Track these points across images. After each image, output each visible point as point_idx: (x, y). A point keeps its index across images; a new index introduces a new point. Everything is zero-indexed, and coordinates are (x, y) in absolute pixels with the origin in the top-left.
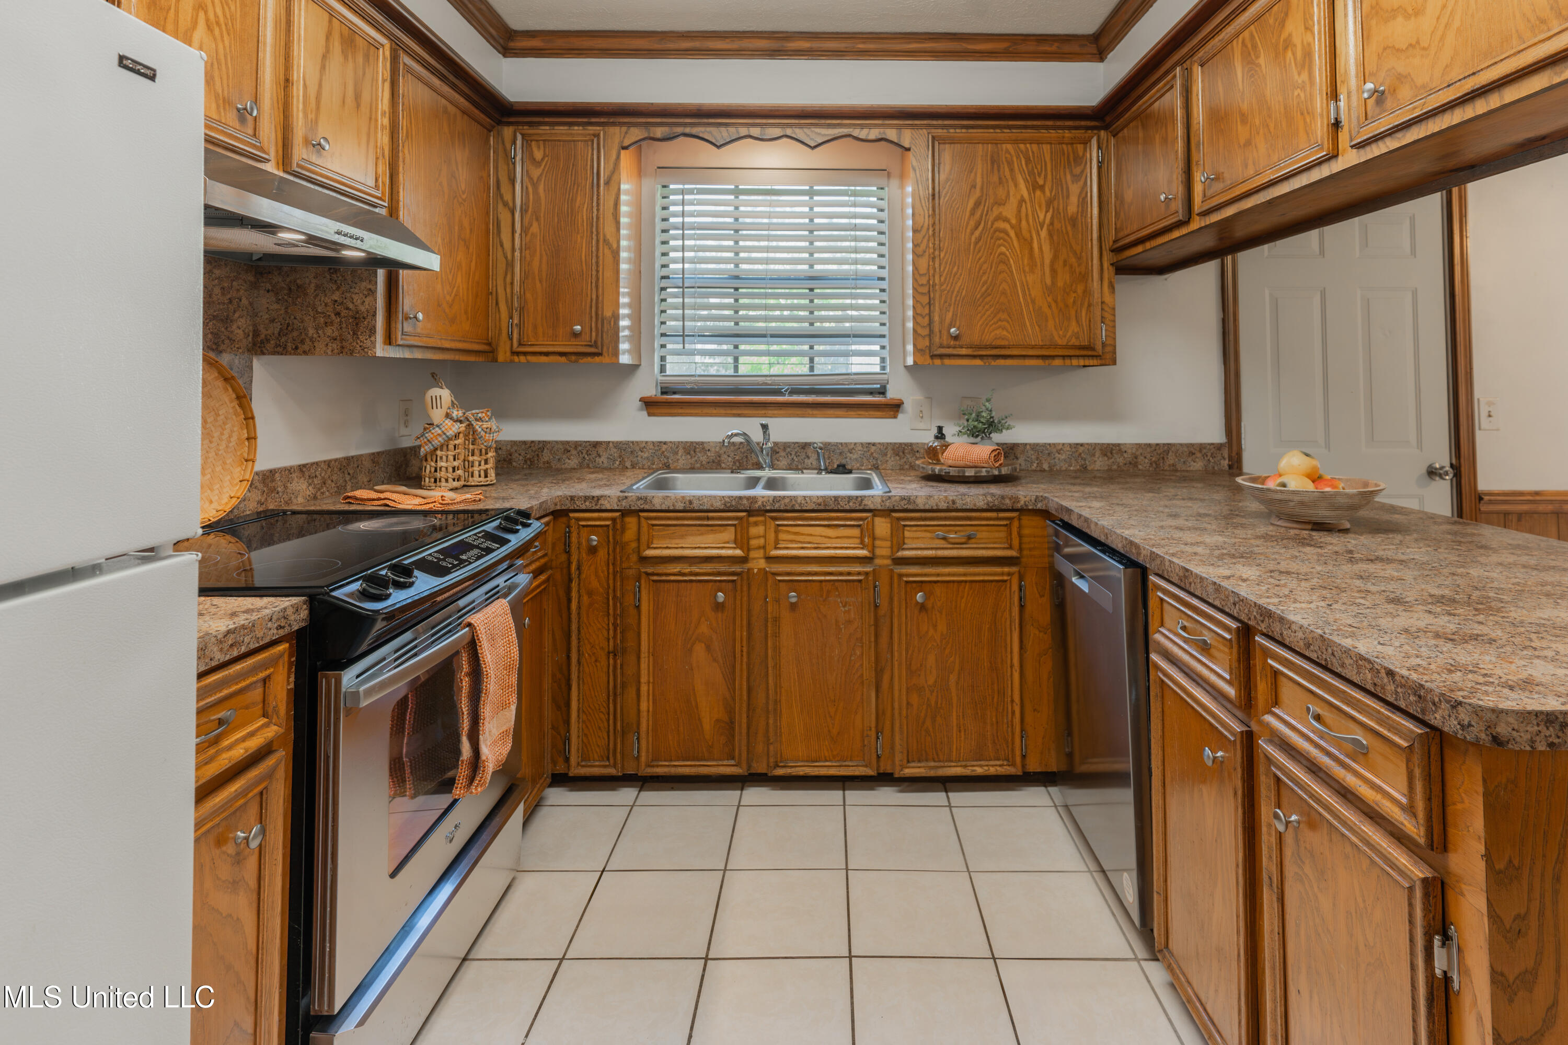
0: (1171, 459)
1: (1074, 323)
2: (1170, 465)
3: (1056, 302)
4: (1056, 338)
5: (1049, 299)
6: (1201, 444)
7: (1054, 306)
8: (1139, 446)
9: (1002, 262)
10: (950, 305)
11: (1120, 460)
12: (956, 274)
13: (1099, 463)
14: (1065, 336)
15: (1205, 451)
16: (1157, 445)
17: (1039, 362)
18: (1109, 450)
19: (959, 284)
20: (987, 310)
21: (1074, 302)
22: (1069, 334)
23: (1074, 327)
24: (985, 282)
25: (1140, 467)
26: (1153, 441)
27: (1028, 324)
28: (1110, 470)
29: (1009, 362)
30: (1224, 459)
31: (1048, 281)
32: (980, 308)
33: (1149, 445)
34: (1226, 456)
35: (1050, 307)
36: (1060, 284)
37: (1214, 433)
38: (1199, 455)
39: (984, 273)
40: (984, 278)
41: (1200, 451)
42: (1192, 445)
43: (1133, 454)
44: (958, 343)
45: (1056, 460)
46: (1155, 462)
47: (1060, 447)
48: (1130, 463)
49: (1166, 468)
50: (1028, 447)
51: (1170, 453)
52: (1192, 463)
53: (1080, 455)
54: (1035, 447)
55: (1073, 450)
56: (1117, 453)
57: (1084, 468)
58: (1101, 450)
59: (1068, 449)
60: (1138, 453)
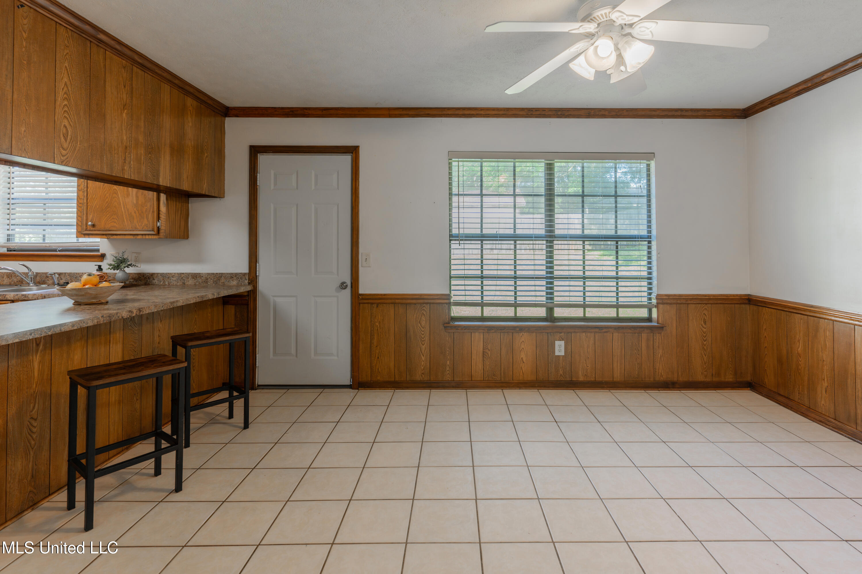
0: (223, 280)
1: (146, 220)
2: (222, 283)
3: (138, 211)
4: (138, 226)
5: (135, 209)
6: (236, 273)
7: (137, 212)
8: (208, 274)
9: (115, 193)
10: (91, 212)
11: (200, 280)
12: (94, 198)
13: (191, 282)
14: (141, 226)
15: (238, 276)
16: (217, 273)
17: (132, 237)
18: (195, 276)
19: (95, 203)
20: (107, 215)
21: (146, 210)
22: (143, 225)
23: (145, 221)
24: (107, 202)
25: (209, 283)
26: (215, 272)
27: (125, 220)
28: (195, 285)
29: (119, 237)
30: (246, 280)
31: (135, 202)
32: (104, 213)
33: (213, 274)
34: (247, 278)
35: (135, 213)
36: (140, 203)
37: (243, 268)
38: (235, 278)
39: (107, 198)
40: (107, 200)
41: (236, 276)
42: (232, 274)
43: (206, 277)
44: (94, 229)
45: (172, 281)
46: (215, 281)
47: (174, 274)
48: (204, 282)
49: (221, 284)
50: (159, 275)
51: (222, 277)
52: (232, 282)
53: (182, 278)
54: (162, 275)
55: (179, 276)
56: (199, 277)
57: (184, 283)
58: (192, 276)
59: (177, 275)
60: (208, 277)
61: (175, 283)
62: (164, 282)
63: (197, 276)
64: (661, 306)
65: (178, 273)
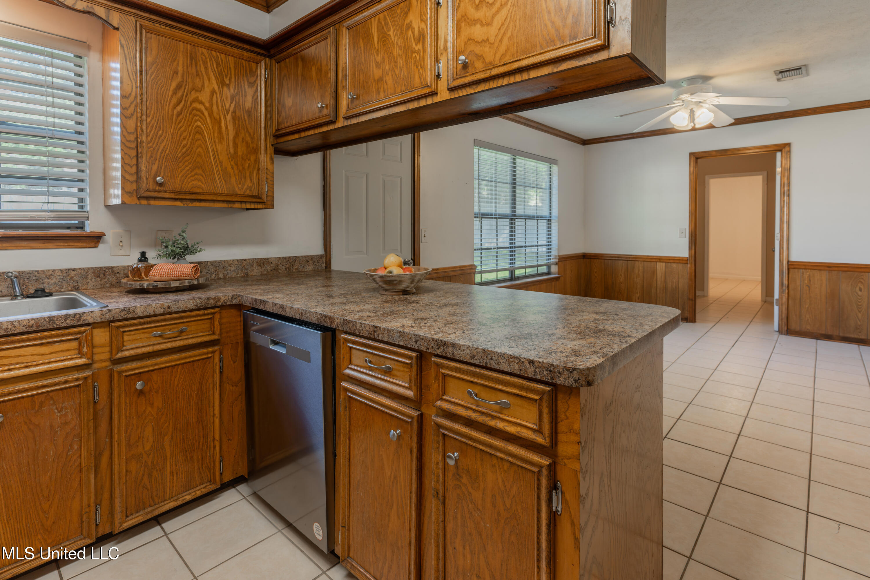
0: (297, 265)
1: (248, 180)
2: (296, 269)
3: (237, 165)
4: (237, 189)
5: (232, 163)
6: (312, 256)
7: (235, 167)
8: (279, 258)
9: (198, 132)
10: (156, 159)
11: (269, 268)
12: (160, 136)
13: (256, 271)
14: (243, 189)
15: (314, 259)
16: (290, 257)
17: (225, 205)
18: (262, 262)
19: (163, 144)
20: (186, 166)
21: (249, 166)
22: (245, 187)
23: (248, 183)
24: (185, 146)
25: (280, 271)
26: (287, 255)
27: (217, 178)
28: (262, 275)
29: (203, 204)
30: (323, 263)
31: (232, 151)
32: (180, 164)
33: (285, 258)
34: (324, 262)
35: (232, 168)
36: (240, 153)
37: (317, 250)
38: (311, 262)
39: (184, 139)
40: (185, 142)
41: (312, 259)
42: (308, 256)
43: (276, 264)
44: (162, 189)
45: (228, 271)
46: (288, 268)
47: (231, 262)
48: (274, 269)
49: (294, 271)
50: (209, 263)
51: (296, 262)
52: (308, 267)
53: (244, 266)
54: (214, 264)
55: (240, 264)
56: (266, 264)
57: (247, 275)
58: (257, 262)
59: (236, 263)
60: (279, 263)
61: (234, 274)
62: (217, 274)
63: (264, 262)
64: (560, 263)
65: (237, 260)
